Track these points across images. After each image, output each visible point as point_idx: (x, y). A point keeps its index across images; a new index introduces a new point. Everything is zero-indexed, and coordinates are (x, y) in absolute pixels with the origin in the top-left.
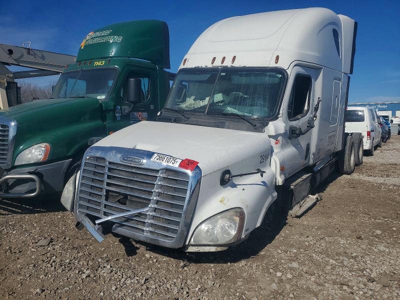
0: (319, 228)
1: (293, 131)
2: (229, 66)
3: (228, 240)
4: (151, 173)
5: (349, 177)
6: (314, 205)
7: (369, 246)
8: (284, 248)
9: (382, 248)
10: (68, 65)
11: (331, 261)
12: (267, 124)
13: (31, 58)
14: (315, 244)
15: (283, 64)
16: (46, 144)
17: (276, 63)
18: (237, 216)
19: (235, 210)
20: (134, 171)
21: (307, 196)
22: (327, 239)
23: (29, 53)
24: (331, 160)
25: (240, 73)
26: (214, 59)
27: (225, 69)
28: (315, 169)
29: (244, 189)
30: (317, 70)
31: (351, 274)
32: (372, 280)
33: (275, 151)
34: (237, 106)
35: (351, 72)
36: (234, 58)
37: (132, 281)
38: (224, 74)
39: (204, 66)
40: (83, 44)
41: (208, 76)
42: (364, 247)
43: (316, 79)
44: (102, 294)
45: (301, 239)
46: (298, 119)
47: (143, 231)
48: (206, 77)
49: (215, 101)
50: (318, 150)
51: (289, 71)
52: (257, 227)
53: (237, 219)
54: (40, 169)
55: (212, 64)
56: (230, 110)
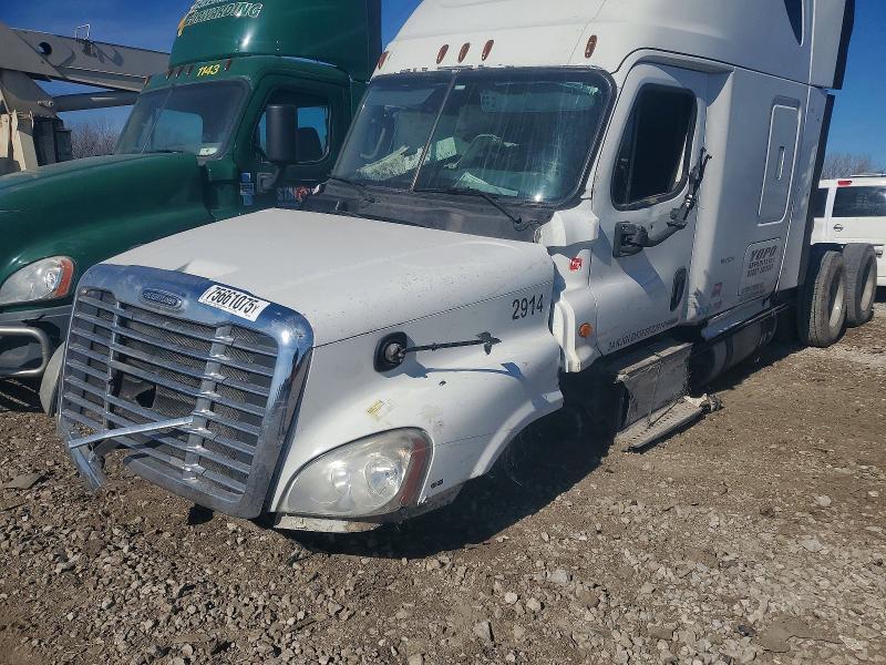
0: (677, 482)
1: (624, 235)
2: (475, 66)
3: (377, 506)
4: (198, 333)
5: (822, 353)
6: (695, 420)
7: (781, 537)
8: (558, 528)
9: (811, 544)
10: (150, 77)
11: (662, 570)
12: (550, 217)
13: (93, 64)
14: (645, 522)
15: (605, 59)
16: (63, 258)
17: (588, 55)
18: (407, 448)
19: (401, 433)
20: (165, 325)
21: (678, 398)
22: (679, 511)
23: (87, 51)
24: (766, 311)
25: (497, 84)
26: (444, 49)
27: (467, 76)
28: (707, 333)
29: (443, 383)
30: (713, 76)
31: (697, 610)
32: (746, 630)
33: (570, 285)
34: (483, 170)
35: (838, 84)
36: (489, 45)
37: (154, 589)
38: (462, 87)
39: (419, 70)
40: (181, 25)
41: (427, 93)
42: (767, 537)
43: (710, 100)
44: (70, 617)
45: (616, 507)
46: (647, 205)
47: (182, 471)
48: (422, 96)
49: (439, 158)
50: (715, 286)
51: (618, 79)
52: (473, 476)
53: (406, 455)
54: (51, 314)
55: (438, 62)
56: (471, 180)
